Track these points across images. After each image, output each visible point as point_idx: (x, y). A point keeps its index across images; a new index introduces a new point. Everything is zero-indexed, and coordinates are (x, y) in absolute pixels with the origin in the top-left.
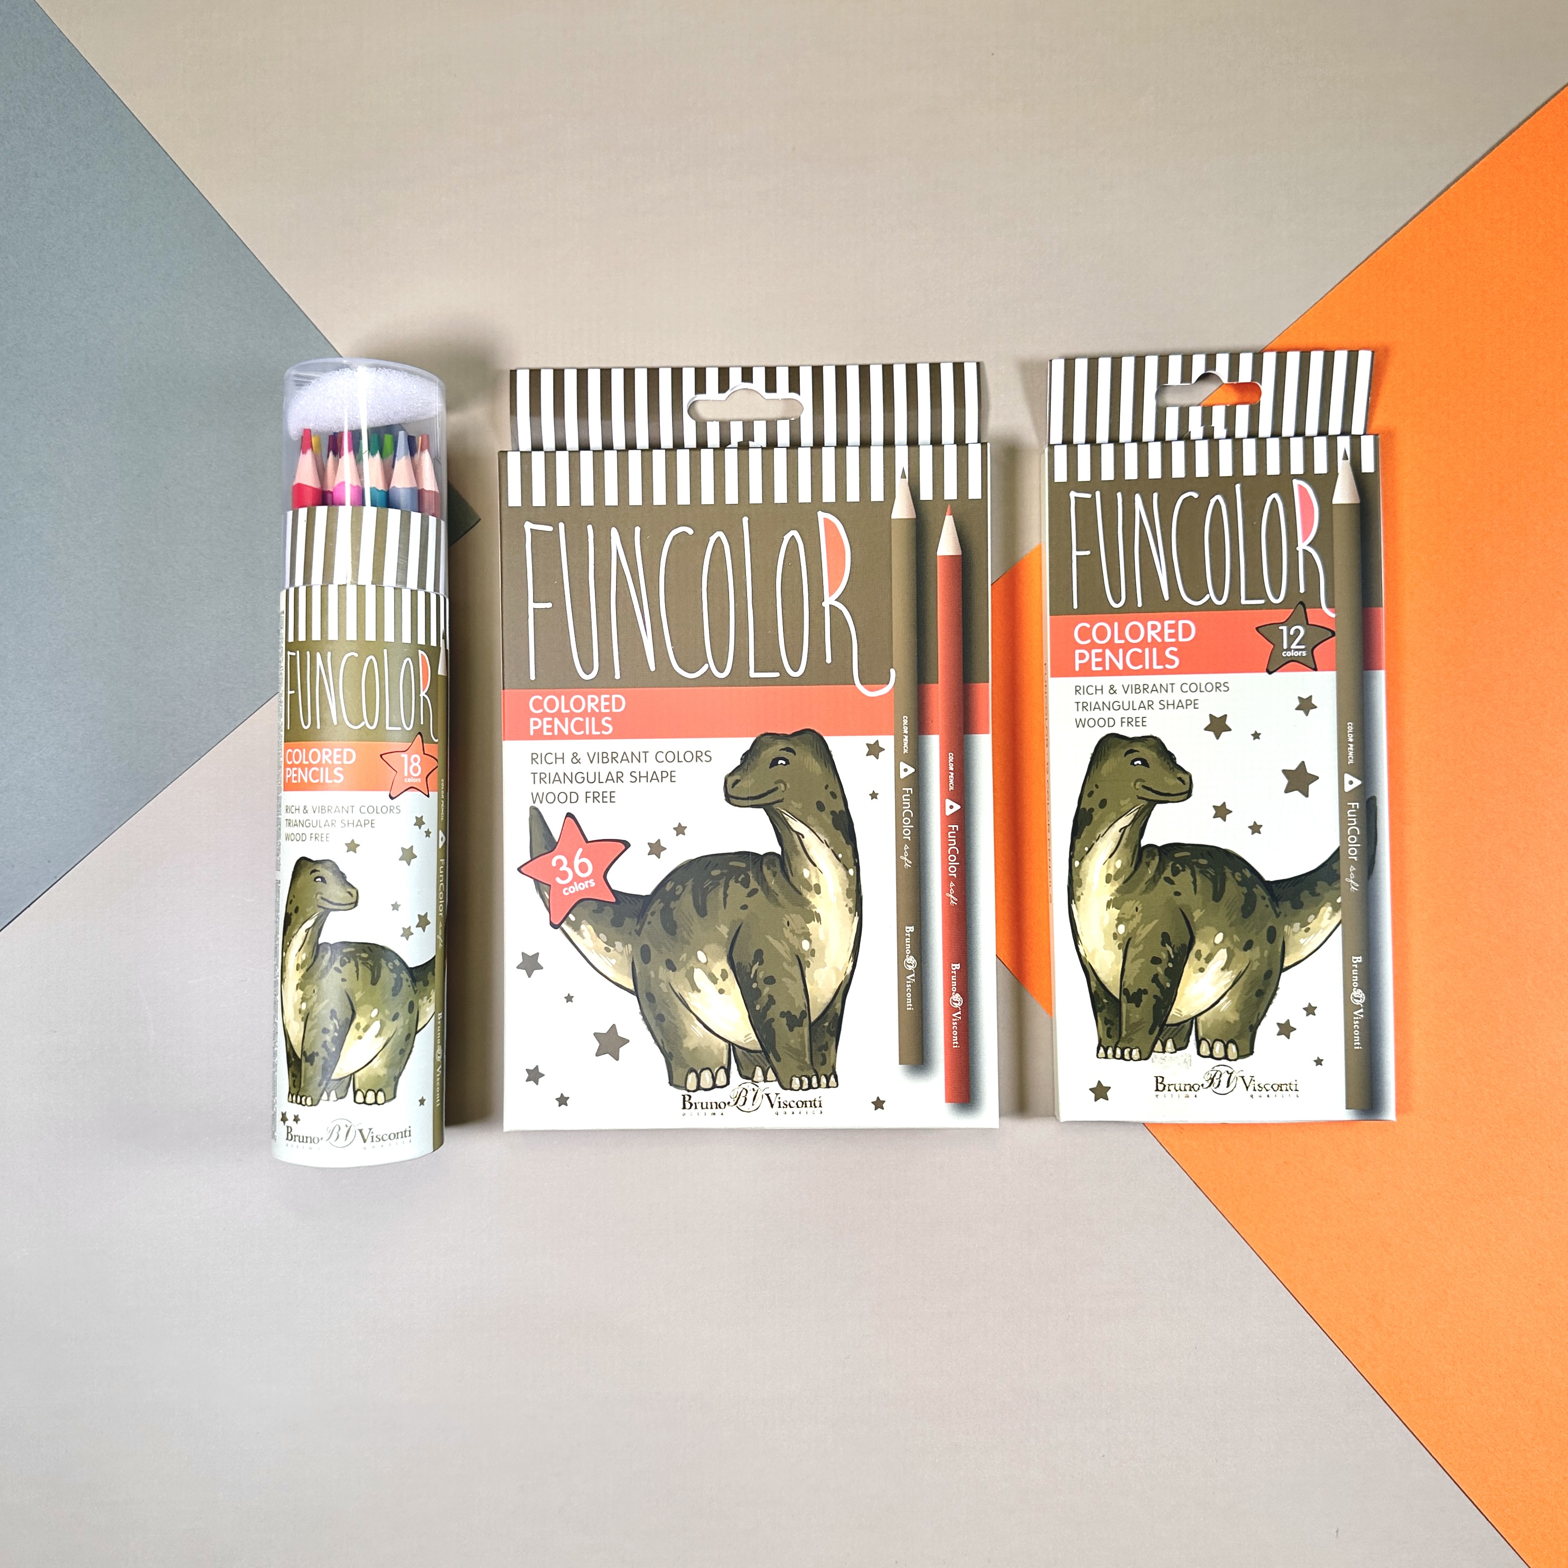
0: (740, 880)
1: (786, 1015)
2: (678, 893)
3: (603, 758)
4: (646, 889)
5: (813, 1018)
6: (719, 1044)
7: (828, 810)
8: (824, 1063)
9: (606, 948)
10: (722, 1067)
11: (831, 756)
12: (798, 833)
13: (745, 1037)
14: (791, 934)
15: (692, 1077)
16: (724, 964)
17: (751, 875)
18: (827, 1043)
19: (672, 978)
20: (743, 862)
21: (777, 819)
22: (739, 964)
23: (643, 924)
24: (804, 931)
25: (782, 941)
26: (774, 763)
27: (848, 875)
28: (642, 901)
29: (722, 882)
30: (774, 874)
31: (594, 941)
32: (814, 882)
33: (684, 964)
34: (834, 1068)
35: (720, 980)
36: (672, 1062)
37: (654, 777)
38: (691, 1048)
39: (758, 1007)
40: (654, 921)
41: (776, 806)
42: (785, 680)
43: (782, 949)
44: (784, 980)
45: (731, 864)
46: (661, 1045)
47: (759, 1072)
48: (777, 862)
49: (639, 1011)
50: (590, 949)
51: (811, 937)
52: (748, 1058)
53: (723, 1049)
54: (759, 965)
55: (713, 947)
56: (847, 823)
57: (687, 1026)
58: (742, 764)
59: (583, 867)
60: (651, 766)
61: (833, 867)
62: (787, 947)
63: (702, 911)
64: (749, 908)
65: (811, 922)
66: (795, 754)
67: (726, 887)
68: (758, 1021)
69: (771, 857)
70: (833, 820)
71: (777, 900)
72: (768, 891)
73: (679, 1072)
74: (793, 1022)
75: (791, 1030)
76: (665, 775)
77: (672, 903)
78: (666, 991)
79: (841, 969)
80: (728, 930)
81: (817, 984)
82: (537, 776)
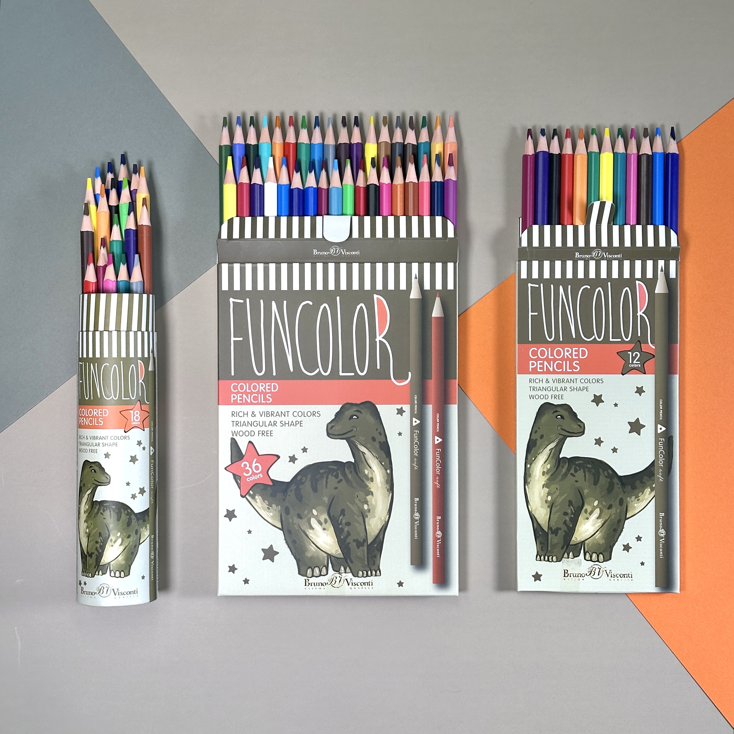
0: (334, 474)
1: (356, 541)
2: (303, 481)
3: (267, 414)
5: (369, 542)
6: (323, 555)
7: (377, 441)
8: (374, 564)
9: (268, 508)
11: (379, 414)
12: (362, 452)
13: (336, 551)
14: (359, 502)
15: (309, 571)
17: (339, 472)
18: (376, 555)
20: (335, 466)
21: (352, 445)
22: (333, 516)
23: (286, 496)
24: (365, 500)
25: (355, 505)
26: (351, 417)
27: (387, 472)
29: (325, 475)
30: (351, 472)
31: (262, 504)
32: (370, 476)
34: (379, 567)
36: (300, 563)
38: (309, 557)
39: (342, 537)
40: (291, 494)
41: (352, 439)
43: (354, 509)
44: (355, 524)
45: (330, 467)
46: (295, 555)
47: (342, 568)
48: (352, 466)
49: (284, 538)
50: (260, 508)
51: (369, 503)
52: (338, 562)
54: (343, 516)
55: (320, 508)
57: (307, 546)
58: (335, 418)
59: (257, 468)
62: (357, 508)
63: (315, 490)
64: (338, 488)
65: (368, 495)
66: (361, 413)
67: (327, 478)
68: (342, 543)
71: (352, 485)
72: (348, 480)
73: (303, 568)
74: (359, 544)
75: (358, 548)
76: (297, 423)
78: (297, 528)
79: (383, 519)
80: (327, 499)
81: (371, 526)
82: (235, 423)
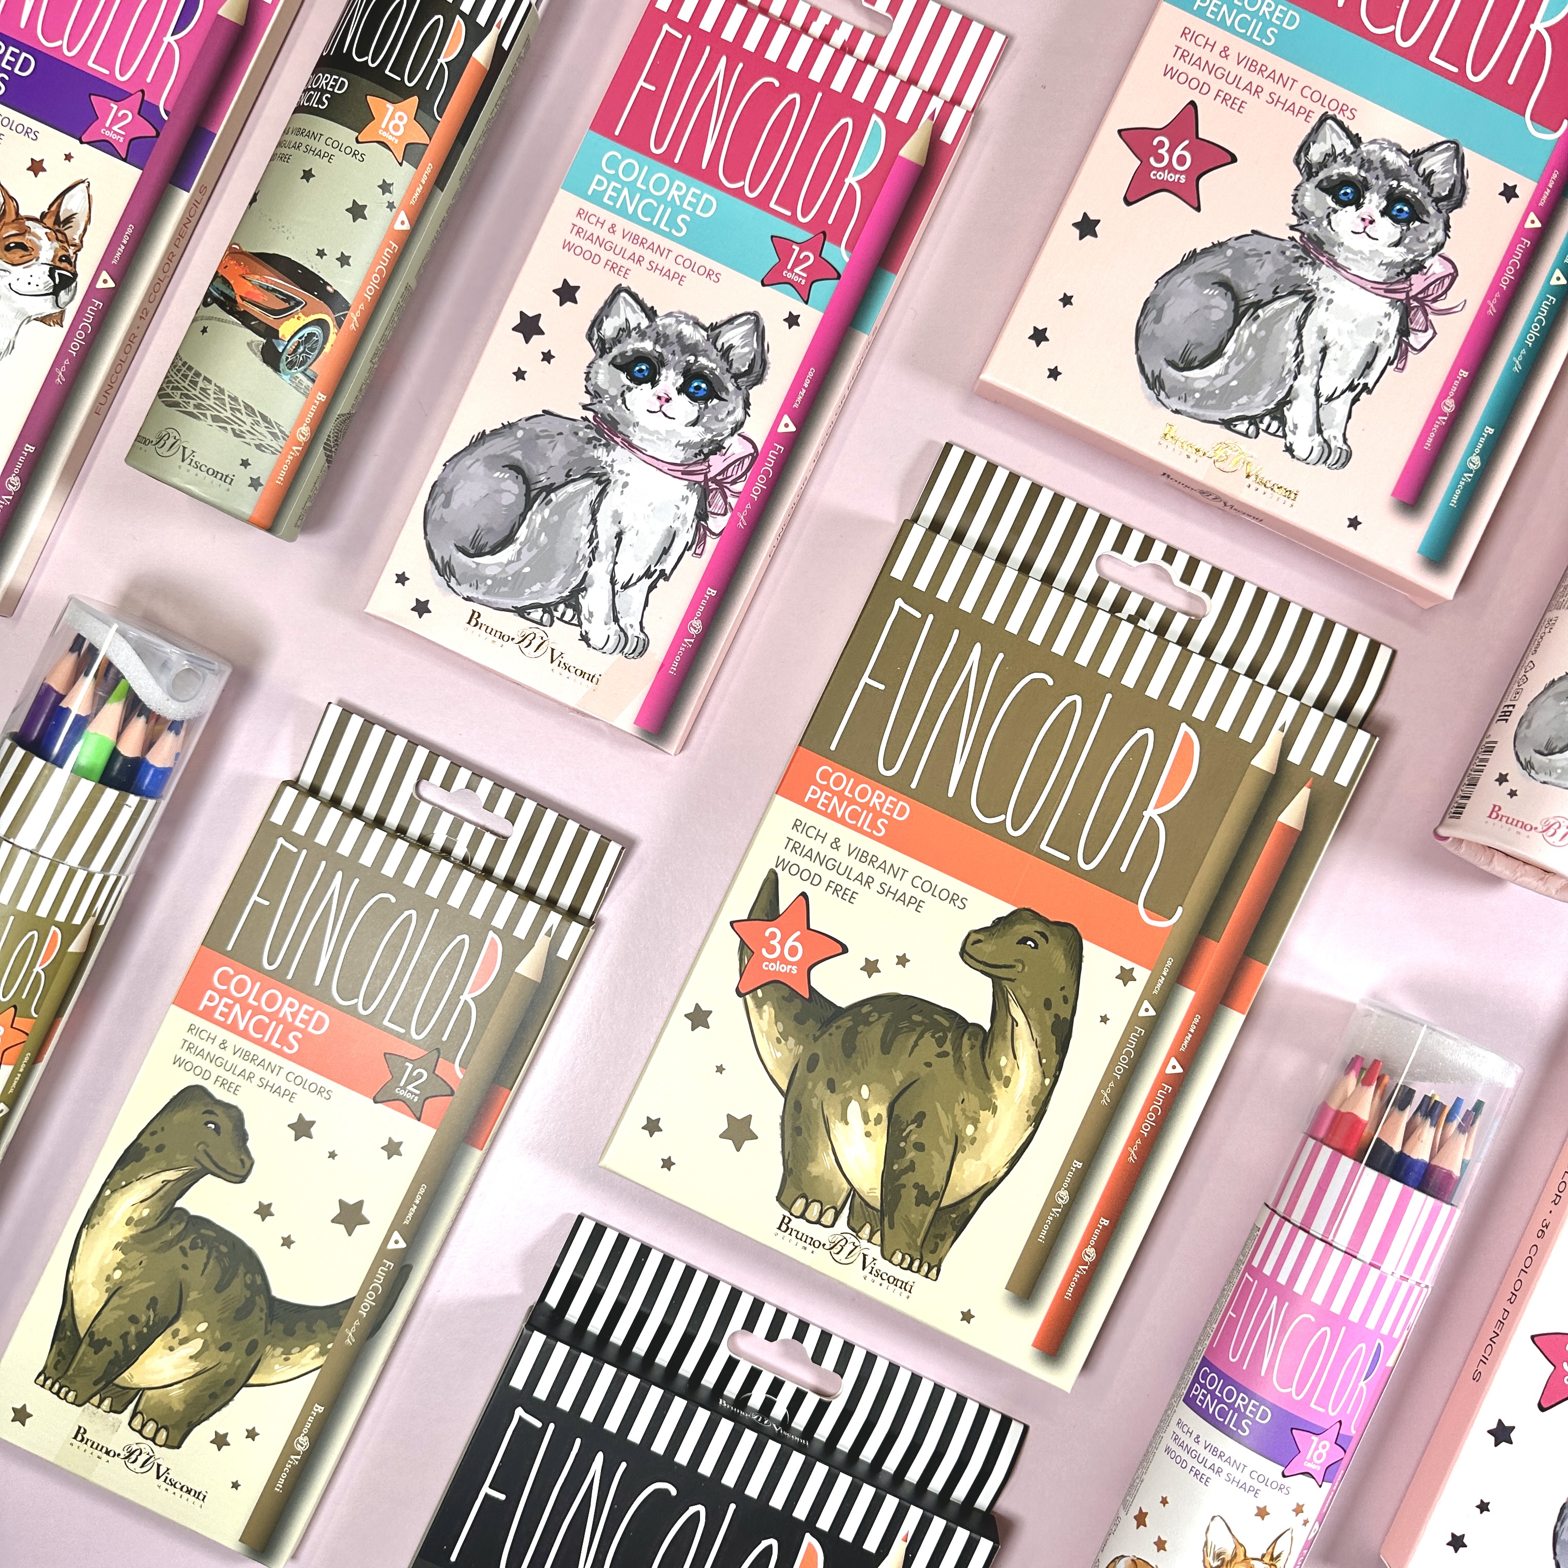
4: (843, 1002)
10: (834, 1207)
16: (882, 1110)
19: (826, 1098)
28: (833, 1010)
33: (845, 1090)
35: (873, 1122)
37: (902, 898)
42: (1071, 867)
53: (843, 1190)
56: (1066, 1033)
60: (903, 886)
61: (1032, 1069)
69: (978, 1029)
70: (1053, 1024)
77: (862, 1026)
